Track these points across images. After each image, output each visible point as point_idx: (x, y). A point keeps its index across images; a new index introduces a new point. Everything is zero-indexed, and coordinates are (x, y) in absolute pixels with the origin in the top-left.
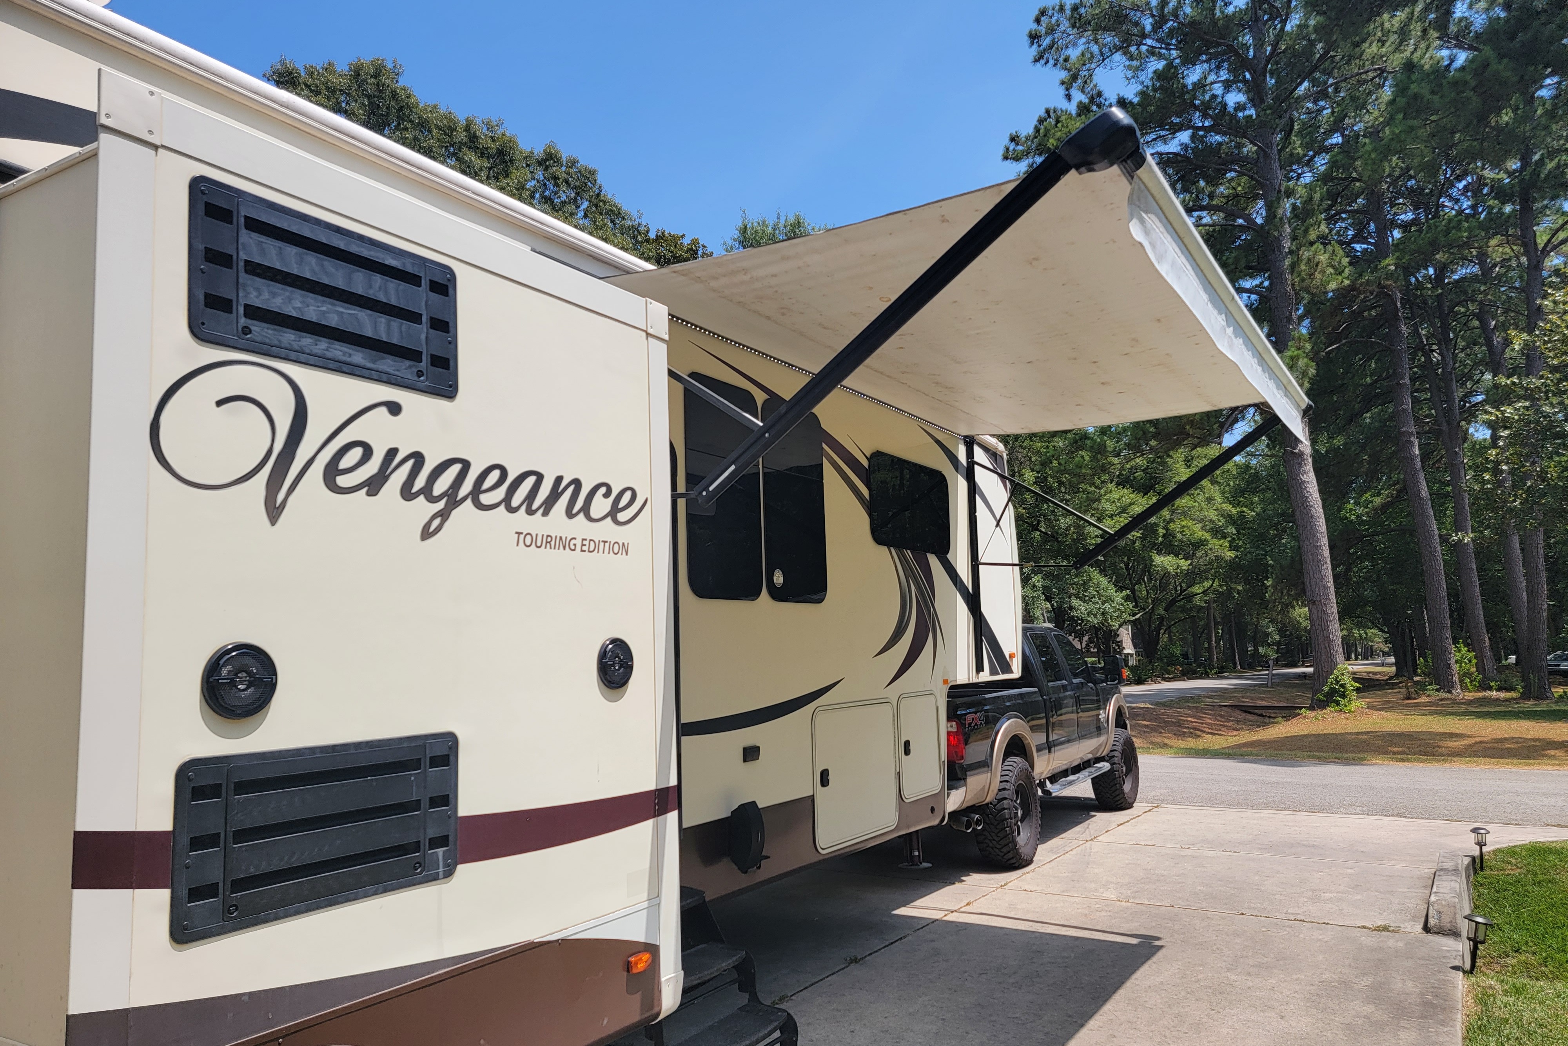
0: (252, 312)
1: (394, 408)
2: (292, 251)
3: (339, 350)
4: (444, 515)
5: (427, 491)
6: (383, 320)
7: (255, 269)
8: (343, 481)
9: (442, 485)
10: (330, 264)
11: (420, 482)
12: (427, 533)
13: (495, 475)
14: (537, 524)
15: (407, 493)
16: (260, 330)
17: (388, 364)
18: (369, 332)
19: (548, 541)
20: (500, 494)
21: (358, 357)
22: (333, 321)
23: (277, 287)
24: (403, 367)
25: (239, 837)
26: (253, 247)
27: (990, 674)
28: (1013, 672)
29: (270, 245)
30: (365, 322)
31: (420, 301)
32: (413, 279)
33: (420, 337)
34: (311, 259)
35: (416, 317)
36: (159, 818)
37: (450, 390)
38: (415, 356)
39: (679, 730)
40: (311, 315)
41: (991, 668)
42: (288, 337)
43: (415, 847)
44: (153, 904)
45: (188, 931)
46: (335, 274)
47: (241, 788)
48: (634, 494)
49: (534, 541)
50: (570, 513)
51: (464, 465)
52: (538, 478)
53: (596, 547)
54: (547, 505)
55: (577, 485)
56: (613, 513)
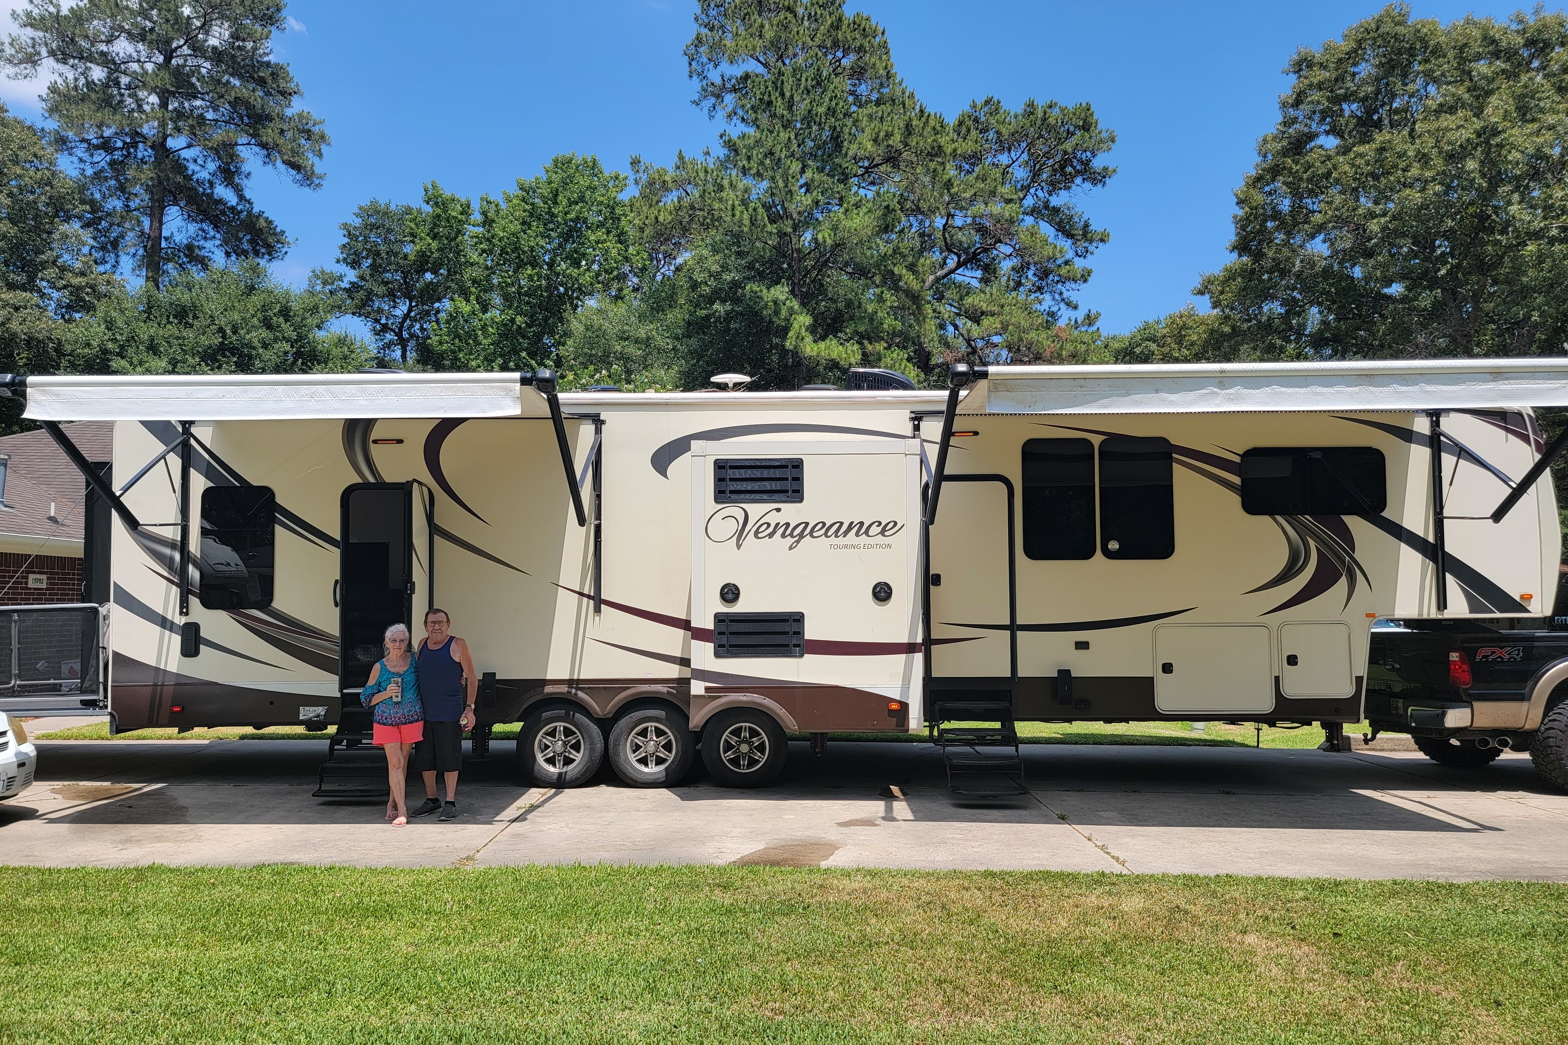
0: (732, 492)
1: (778, 510)
2: (742, 471)
3: (758, 496)
4: (798, 542)
5: (791, 535)
6: (774, 483)
7: (731, 480)
8: (760, 535)
9: (796, 532)
10: (755, 471)
11: (788, 532)
12: (791, 548)
13: (820, 525)
14: (841, 540)
15: (783, 536)
16: (733, 496)
17: (776, 496)
18: (769, 488)
19: (846, 546)
20: (823, 531)
21: (765, 497)
22: (756, 488)
23: (738, 483)
24: (782, 496)
25: (731, 633)
26: (731, 473)
27: (1471, 612)
28: (1528, 611)
29: (736, 471)
30: (768, 486)
31: (788, 473)
32: (786, 467)
33: (788, 485)
34: (749, 471)
35: (787, 479)
36: (710, 626)
37: (801, 500)
38: (786, 491)
39: (1013, 627)
40: (749, 488)
41: (1474, 607)
42: (742, 496)
43: (788, 646)
44: (710, 647)
45: (717, 655)
46: (757, 473)
47: (731, 621)
48: (896, 523)
49: (839, 547)
50: (857, 535)
51: (807, 524)
52: (842, 523)
53: (872, 547)
54: (846, 533)
55: (862, 523)
56: (882, 533)
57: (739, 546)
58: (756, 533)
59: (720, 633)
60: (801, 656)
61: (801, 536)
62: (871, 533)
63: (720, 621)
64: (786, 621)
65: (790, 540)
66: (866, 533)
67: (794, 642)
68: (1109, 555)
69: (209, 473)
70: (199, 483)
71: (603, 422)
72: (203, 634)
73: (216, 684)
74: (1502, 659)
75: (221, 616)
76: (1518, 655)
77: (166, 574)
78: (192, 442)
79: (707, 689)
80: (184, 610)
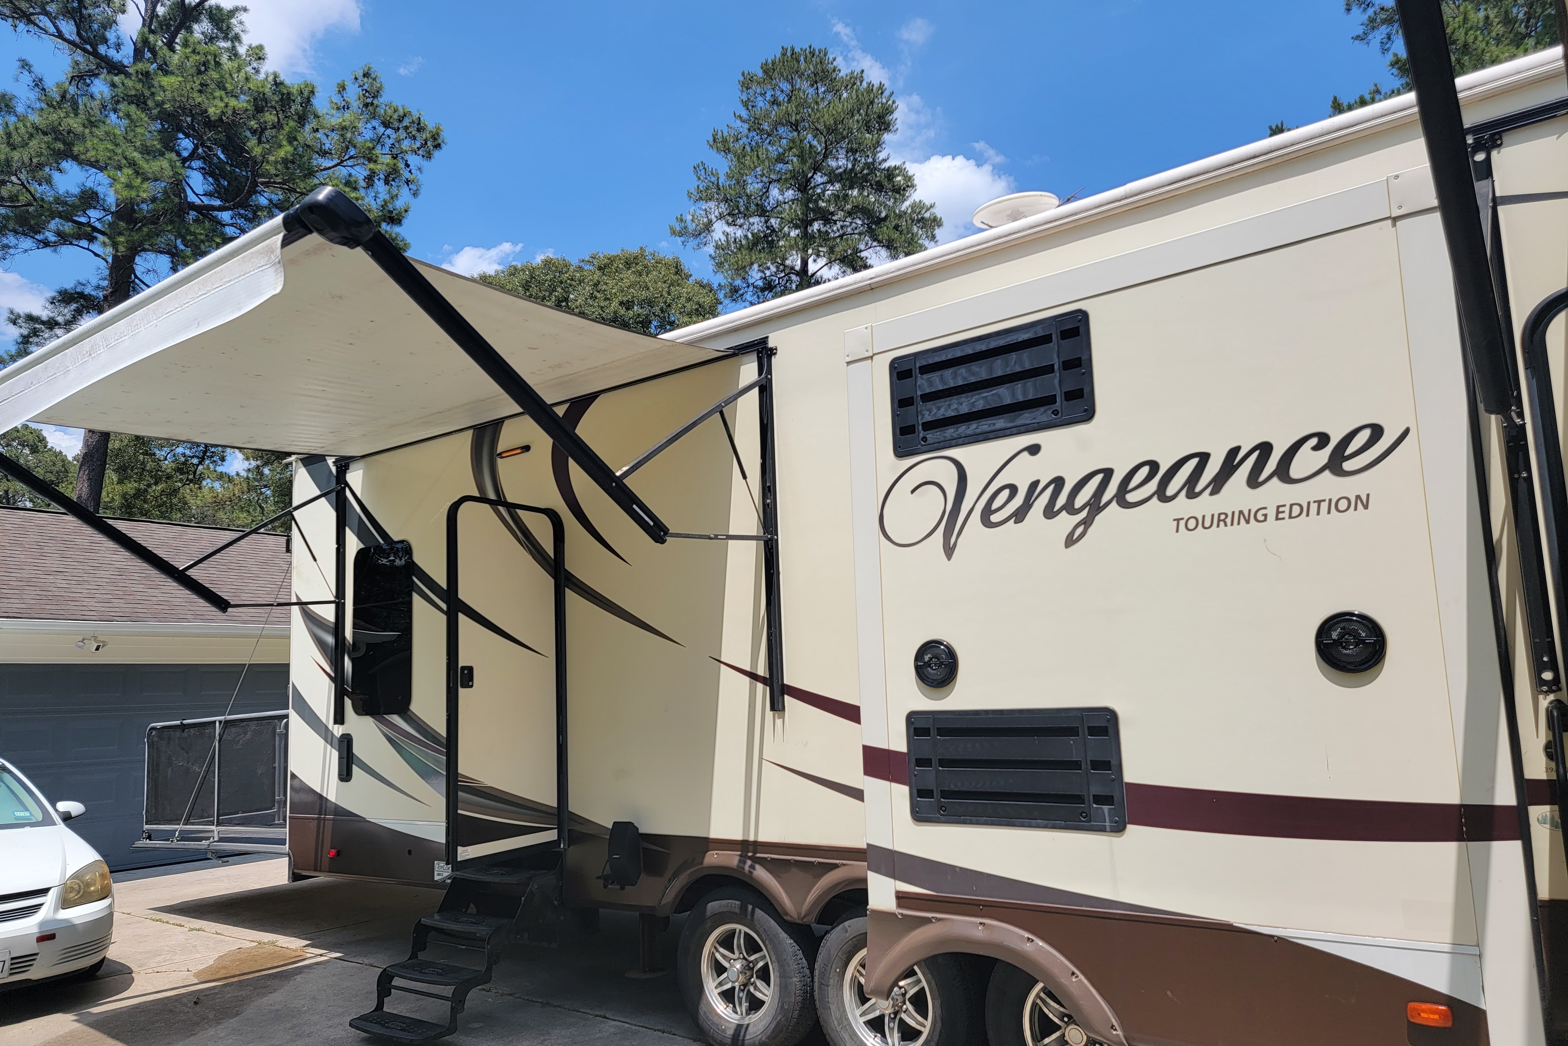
0: (929, 426)
1: (1034, 450)
2: (948, 373)
3: (985, 425)
4: (1087, 523)
5: (1070, 508)
6: (1019, 386)
7: (928, 397)
8: (995, 518)
9: (1082, 499)
10: (975, 367)
11: (1062, 500)
12: (1070, 541)
13: (1145, 471)
14: (1205, 504)
15: (1050, 512)
16: (933, 436)
17: (1026, 417)
18: (1008, 401)
19: (1221, 519)
20: (1153, 485)
21: (1000, 423)
22: (980, 405)
23: (940, 403)
24: (1042, 414)
25: (942, 763)
26: (925, 384)
29: (935, 377)
30: (1005, 395)
31: (1052, 354)
32: (1046, 339)
33: (1053, 384)
34: (962, 370)
35: (1050, 369)
36: (898, 742)
37: (1088, 415)
38: (1051, 400)
40: (964, 409)
42: (950, 432)
43: (1079, 799)
44: (901, 793)
45: (919, 815)
46: (980, 371)
47: (941, 732)
48: (1377, 431)
49: (1200, 523)
50: (1253, 482)
51: (1108, 473)
52: (1204, 458)
53: (1304, 510)
54: (1218, 484)
55: (1265, 449)
56: (1335, 465)
57: (949, 550)
58: (987, 512)
59: (920, 762)
60: (1119, 829)
61: (1095, 506)
62: (1296, 469)
64: (1072, 732)
65: (1066, 522)
66: (1283, 472)
67: (1095, 790)
69: (362, 532)
70: (353, 544)
71: (772, 352)
72: (356, 750)
73: (363, 820)
77: (328, 669)
79: (902, 898)
80: (339, 719)
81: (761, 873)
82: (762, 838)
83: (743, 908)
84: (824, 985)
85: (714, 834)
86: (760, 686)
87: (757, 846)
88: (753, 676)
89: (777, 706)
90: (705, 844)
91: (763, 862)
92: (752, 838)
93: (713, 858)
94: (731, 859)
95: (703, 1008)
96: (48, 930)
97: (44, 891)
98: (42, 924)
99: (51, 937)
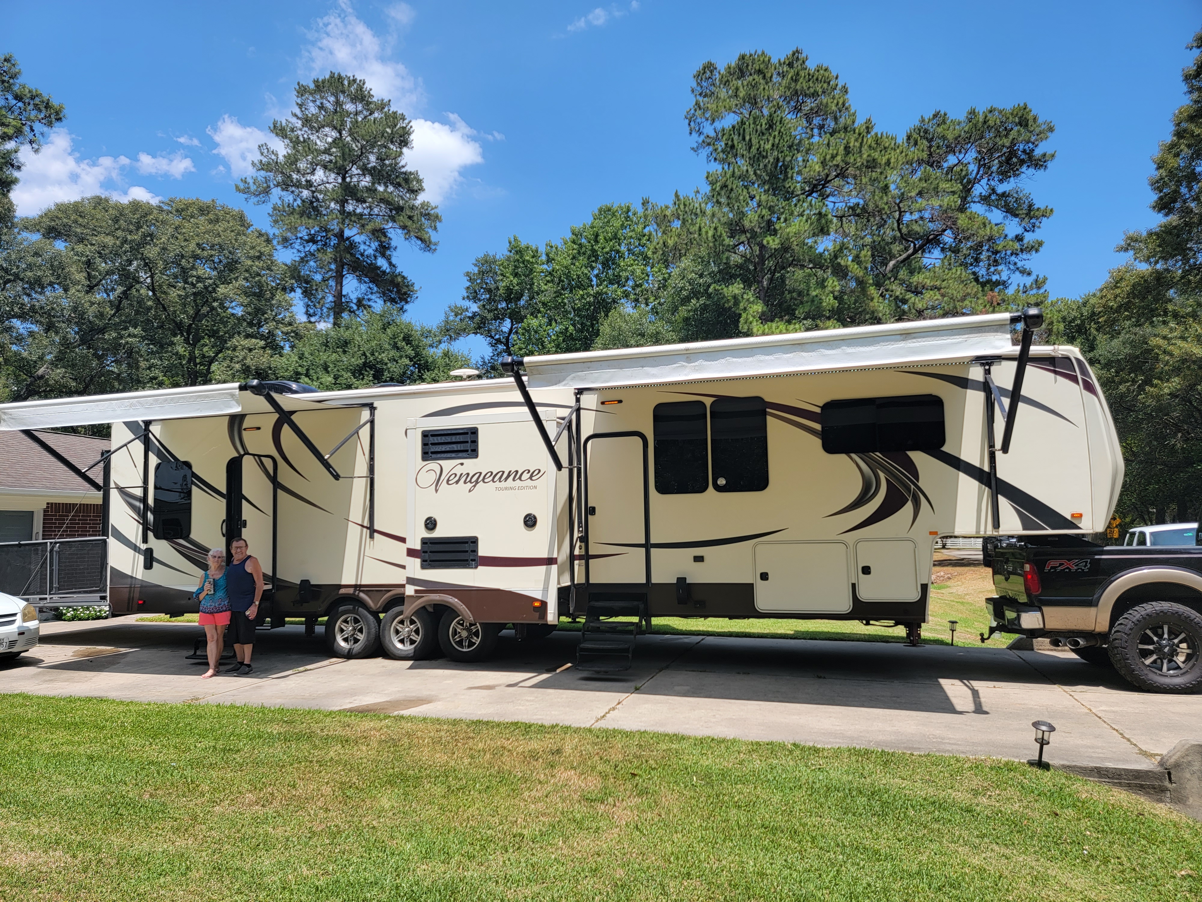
0: (433, 453)
1: (462, 464)
2: (439, 438)
3: (449, 455)
4: (475, 486)
5: (470, 481)
6: (459, 445)
7: (433, 444)
8: (450, 482)
9: (473, 480)
10: (447, 437)
11: (468, 479)
12: (470, 491)
13: (489, 474)
14: (503, 484)
15: (465, 482)
16: (434, 456)
17: (460, 455)
18: (456, 449)
19: (506, 488)
20: (491, 478)
21: (453, 455)
22: (448, 449)
23: (436, 446)
24: (464, 454)
25: (431, 552)
26: (432, 440)
27: (1024, 529)
28: (1079, 528)
29: (435, 438)
30: (455, 447)
31: (468, 438)
32: (467, 433)
33: (468, 446)
34: (443, 438)
35: (467, 442)
36: (418, 546)
37: (476, 456)
38: (467, 451)
39: (648, 546)
40: (443, 450)
41: (1026, 524)
42: (439, 456)
43: (467, 560)
44: (418, 561)
45: (423, 567)
46: (448, 439)
47: (431, 543)
48: (540, 471)
49: (501, 489)
50: (514, 480)
51: (481, 473)
52: (503, 472)
53: (524, 488)
54: (506, 479)
55: (517, 472)
56: (531, 478)
57: (436, 491)
58: (448, 480)
59: (425, 552)
60: (476, 567)
61: (477, 482)
62: (523, 478)
63: (426, 543)
64: (467, 543)
65: (469, 485)
66: (520, 478)
67: (472, 558)
68: (719, 489)
69: (159, 455)
70: (154, 460)
71: (375, 408)
72: (155, 555)
73: (160, 586)
74: (1070, 570)
75: (164, 543)
76: (1086, 566)
77: (137, 518)
78: (150, 435)
79: (416, 591)
80: (145, 540)
81: (362, 595)
82: (363, 583)
83: (354, 608)
84: (384, 630)
85: (344, 582)
86: (365, 530)
87: (361, 586)
88: (362, 526)
89: (372, 537)
90: (340, 586)
91: (363, 591)
92: (359, 583)
93: (342, 591)
94: (351, 591)
95: (335, 645)
96: (22, 630)
97: (14, 615)
98: (19, 628)
99: (23, 633)
